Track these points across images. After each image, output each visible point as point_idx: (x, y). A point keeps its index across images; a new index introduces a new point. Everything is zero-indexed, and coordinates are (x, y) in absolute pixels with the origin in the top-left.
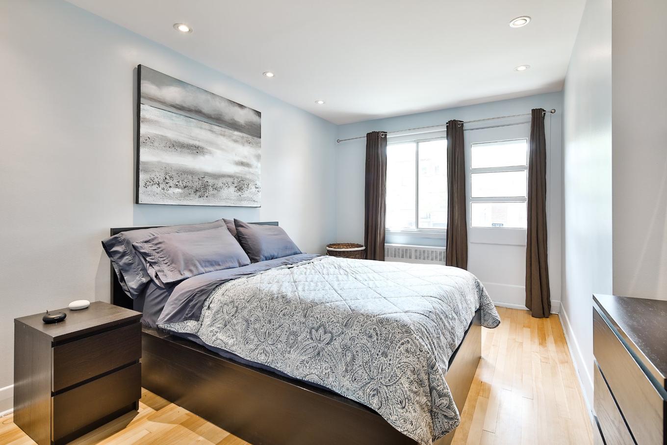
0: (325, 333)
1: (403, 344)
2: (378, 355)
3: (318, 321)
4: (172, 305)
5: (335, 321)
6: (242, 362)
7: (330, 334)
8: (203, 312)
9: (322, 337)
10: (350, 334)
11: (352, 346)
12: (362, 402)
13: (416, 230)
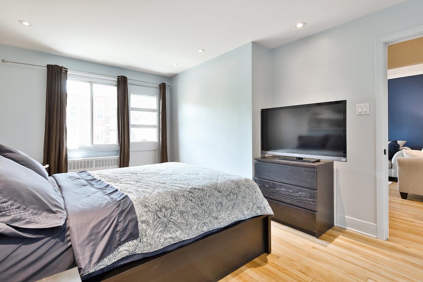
0: (166, 210)
1: (206, 195)
2: (199, 207)
3: (158, 205)
4: (88, 243)
5: (168, 201)
6: (190, 241)
7: (170, 209)
8: (140, 228)
9: (165, 213)
10: (181, 204)
11: (185, 210)
12: (253, 216)
13: (91, 146)
